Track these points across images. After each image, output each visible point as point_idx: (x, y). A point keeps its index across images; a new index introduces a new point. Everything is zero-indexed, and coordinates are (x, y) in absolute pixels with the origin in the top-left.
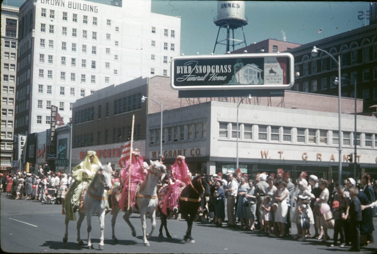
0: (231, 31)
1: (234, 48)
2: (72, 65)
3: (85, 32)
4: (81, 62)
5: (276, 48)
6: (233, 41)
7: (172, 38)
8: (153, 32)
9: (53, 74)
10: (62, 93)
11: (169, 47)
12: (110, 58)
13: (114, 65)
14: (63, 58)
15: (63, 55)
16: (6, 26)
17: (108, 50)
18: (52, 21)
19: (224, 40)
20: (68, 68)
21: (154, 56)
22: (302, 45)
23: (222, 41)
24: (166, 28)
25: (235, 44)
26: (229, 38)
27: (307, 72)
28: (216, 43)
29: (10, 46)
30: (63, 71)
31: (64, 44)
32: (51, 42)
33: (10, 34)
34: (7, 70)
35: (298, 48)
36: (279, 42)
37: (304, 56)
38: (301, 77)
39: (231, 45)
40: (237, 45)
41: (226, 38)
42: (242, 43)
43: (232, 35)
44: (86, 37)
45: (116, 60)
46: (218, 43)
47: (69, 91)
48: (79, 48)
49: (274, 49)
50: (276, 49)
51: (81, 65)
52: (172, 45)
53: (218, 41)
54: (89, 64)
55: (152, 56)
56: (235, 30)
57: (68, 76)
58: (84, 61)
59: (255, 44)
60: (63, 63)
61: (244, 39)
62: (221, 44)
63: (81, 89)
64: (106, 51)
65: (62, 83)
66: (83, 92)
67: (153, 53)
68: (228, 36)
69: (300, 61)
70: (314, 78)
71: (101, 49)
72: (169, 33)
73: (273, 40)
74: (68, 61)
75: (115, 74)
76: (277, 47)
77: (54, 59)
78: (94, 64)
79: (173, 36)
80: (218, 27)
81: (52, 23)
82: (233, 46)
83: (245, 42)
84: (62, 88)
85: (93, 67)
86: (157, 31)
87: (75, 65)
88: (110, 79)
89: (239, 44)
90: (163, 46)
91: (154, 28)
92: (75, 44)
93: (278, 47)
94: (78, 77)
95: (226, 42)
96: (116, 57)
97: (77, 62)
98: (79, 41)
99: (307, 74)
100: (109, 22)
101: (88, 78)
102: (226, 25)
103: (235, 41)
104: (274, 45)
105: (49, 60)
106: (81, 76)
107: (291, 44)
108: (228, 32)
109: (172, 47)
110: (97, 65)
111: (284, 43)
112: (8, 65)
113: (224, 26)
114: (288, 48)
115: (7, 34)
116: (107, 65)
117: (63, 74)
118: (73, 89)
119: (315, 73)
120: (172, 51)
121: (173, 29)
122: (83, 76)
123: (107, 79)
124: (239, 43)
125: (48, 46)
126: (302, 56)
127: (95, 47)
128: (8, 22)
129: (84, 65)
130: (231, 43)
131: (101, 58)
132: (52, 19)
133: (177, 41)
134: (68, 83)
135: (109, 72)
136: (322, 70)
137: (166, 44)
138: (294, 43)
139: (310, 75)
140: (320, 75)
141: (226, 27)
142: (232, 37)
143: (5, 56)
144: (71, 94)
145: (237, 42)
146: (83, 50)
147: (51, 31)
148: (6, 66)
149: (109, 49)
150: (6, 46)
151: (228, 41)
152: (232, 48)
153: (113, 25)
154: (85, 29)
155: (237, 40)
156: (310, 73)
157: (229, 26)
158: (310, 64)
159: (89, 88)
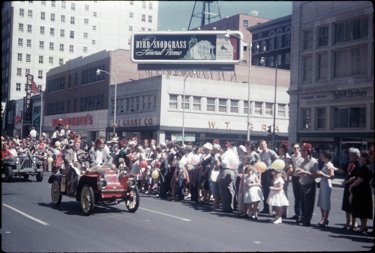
0: (207, 4)
1: (209, 21)
2: (51, 35)
3: (64, 2)
4: (59, 32)
6: (209, 15)
7: (150, 10)
8: (131, 4)
9: (32, 43)
10: (41, 62)
11: (147, 19)
12: (88, 29)
13: (92, 35)
14: (42, 28)
15: (42, 25)
17: (86, 21)
19: (200, 13)
20: (47, 38)
21: (132, 28)
22: (272, 20)
23: (197, 14)
25: (210, 17)
26: (205, 11)
27: (273, 47)
28: (192, 16)
30: (42, 40)
31: (43, 14)
32: (30, 12)
35: (265, 24)
36: (250, 17)
37: (271, 31)
38: (268, 52)
39: (206, 18)
40: (212, 18)
41: (201, 11)
42: (217, 16)
43: (208, 8)
44: (65, 7)
45: (94, 30)
46: (194, 16)
47: (48, 60)
48: (58, 18)
50: (246, 24)
51: (60, 35)
52: (150, 17)
53: (194, 14)
54: (67, 34)
55: (130, 27)
56: (211, 3)
57: (47, 45)
58: (62, 31)
59: (228, 18)
60: (42, 32)
62: (197, 17)
63: (59, 58)
64: (84, 22)
65: (41, 52)
66: (61, 61)
67: (131, 25)
68: (204, 9)
69: (268, 36)
70: (279, 52)
71: (79, 20)
72: (147, 5)
73: (244, 15)
74: (47, 31)
75: (93, 44)
76: (247, 21)
77: (33, 28)
78: (73, 34)
79: (151, 8)
82: (209, 19)
83: (220, 15)
84: (41, 57)
85: (72, 37)
86: (135, 3)
87: (54, 35)
88: (88, 50)
89: (214, 18)
90: (141, 18)
92: (54, 15)
93: (249, 22)
94: (57, 47)
95: (201, 15)
96: (94, 28)
97: (55, 31)
98: (58, 11)
99: (272, 49)
101: (67, 48)
103: (211, 15)
104: (245, 20)
105: (28, 30)
106: (59, 46)
107: (261, 19)
108: (204, 5)
109: (150, 19)
110: (75, 35)
111: (255, 18)
114: (258, 23)
116: (86, 35)
117: (42, 43)
118: (52, 58)
119: (280, 48)
120: (150, 23)
122: (62, 45)
123: (85, 49)
124: (215, 16)
125: (27, 16)
126: (268, 32)
127: (74, 18)
129: (62, 35)
130: (206, 17)
131: (79, 29)
133: (154, 13)
134: (46, 53)
135: (87, 43)
136: (286, 45)
137: (144, 16)
138: (264, 18)
139: (276, 50)
140: (285, 49)
142: (208, 11)
144: (49, 63)
145: (213, 15)
146: (62, 20)
147: (31, 1)
149: (88, 19)
151: (204, 15)
152: (208, 21)
156: (275, 48)
158: (276, 38)
159: (68, 57)
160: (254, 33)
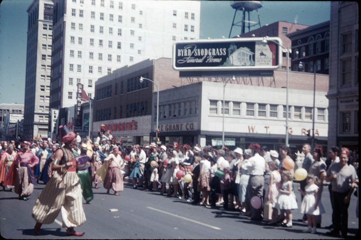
0: (247, 13)
2: (100, 46)
3: (111, 16)
4: (108, 44)
5: (286, 29)
6: (249, 23)
7: (192, 20)
8: (175, 15)
9: (83, 54)
10: (91, 71)
11: (189, 28)
12: (134, 40)
14: (92, 40)
15: (92, 37)
16: (44, 10)
17: (132, 32)
18: (82, 6)
19: (240, 22)
20: (96, 49)
21: (175, 37)
22: (311, 27)
23: (238, 23)
24: (187, 11)
25: (250, 25)
26: (245, 20)
27: (312, 52)
28: (233, 25)
29: (48, 29)
30: (92, 51)
31: (92, 27)
32: (81, 25)
33: (47, 18)
34: (45, 50)
35: (304, 30)
36: (289, 24)
38: (307, 57)
39: (246, 27)
40: (252, 26)
41: (241, 20)
42: (256, 24)
43: (248, 16)
44: (112, 20)
45: (140, 41)
46: (235, 25)
47: (97, 70)
48: (106, 30)
49: (284, 30)
51: (108, 46)
52: (192, 27)
53: (234, 23)
54: (115, 45)
55: (173, 37)
56: (250, 12)
57: (96, 56)
58: (110, 42)
59: (267, 26)
60: (92, 44)
61: (258, 20)
62: (237, 25)
63: (108, 68)
64: (130, 33)
65: (91, 62)
66: (109, 70)
67: (175, 35)
68: (244, 18)
69: (307, 42)
70: (318, 57)
71: (126, 31)
72: (190, 16)
73: (283, 23)
74: (96, 42)
75: (139, 54)
77: (83, 40)
78: (120, 45)
79: (193, 18)
80: (235, 10)
81: (81, 8)
82: (249, 27)
83: (259, 23)
84: (91, 67)
85: (119, 47)
86: (177, 14)
87: (102, 46)
88: (134, 59)
89: (254, 26)
90: (184, 28)
91: (175, 11)
92: (102, 27)
93: (288, 28)
94: (105, 57)
95: (241, 24)
96: (140, 39)
97: (104, 43)
98: (106, 24)
99: (312, 55)
100: (133, 7)
101: (114, 58)
102: (241, 8)
103: (251, 23)
104: (284, 26)
105: (79, 42)
106: (108, 56)
107: (300, 25)
108: (244, 14)
109: (192, 29)
110: (122, 46)
111: (294, 24)
112: (45, 45)
113: (239, 8)
114: (297, 30)
115: (45, 18)
116: (132, 46)
117: (91, 54)
118: (101, 68)
119: (319, 54)
120: (192, 32)
121: (193, 12)
122: (110, 56)
123: (131, 59)
124: (254, 24)
125: (78, 29)
126: (308, 37)
127: (121, 30)
128: (45, 6)
129: (110, 46)
130: (246, 25)
131: (126, 40)
132: (82, 4)
133: (197, 23)
134: (96, 63)
135: (133, 52)
136: (325, 51)
137: (186, 26)
138: (303, 25)
139: (315, 55)
142: (248, 19)
143: (43, 38)
144: (98, 72)
146: (110, 32)
147: (81, 15)
148: (44, 47)
149: (134, 31)
150: (44, 28)
151: (244, 23)
152: (248, 29)
153: (138, 9)
154: (112, 13)
155: (252, 22)
156: (315, 53)
157: (245, 9)
158: (315, 44)
159: (115, 66)
160: (293, 40)
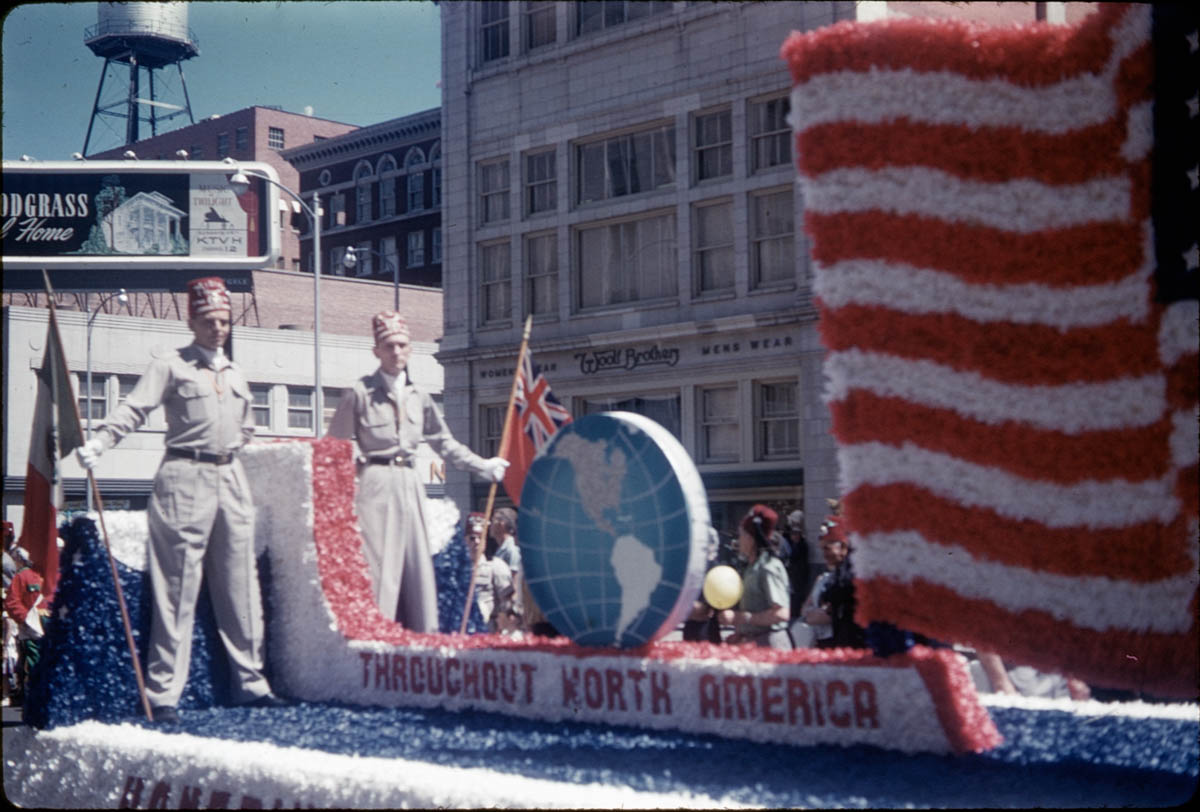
0: (143, 72)
1: (154, 129)
5: (280, 135)
6: (153, 108)
19: (120, 103)
22: (361, 129)
23: (113, 106)
25: (158, 115)
26: (137, 97)
27: (367, 212)
28: (96, 110)
35: (339, 139)
36: (290, 117)
37: (359, 164)
38: (352, 228)
39: (144, 120)
40: (163, 118)
41: (125, 95)
42: (179, 113)
43: (148, 86)
46: (104, 111)
49: (274, 137)
50: (277, 138)
53: (100, 105)
56: (157, 71)
59: (216, 120)
61: (185, 101)
62: (112, 114)
68: (135, 91)
69: (349, 179)
70: (386, 230)
73: (269, 112)
76: (282, 131)
82: (153, 121)
83: (188, 110)
89: (171, 117)
93: (286, 132)
95: (124, 109)
99: (366, 219)
102: (125, 55)
103: (159, 108)
104: (273, 125)
107: (325, 123)
108: (135, 77)
111: (305, 120)
113: (117, 57)
114: (316, 137)
119: (389, 217)
124: (170, 113)
126: (352, 164)
130: (144, 113)
136: (409, 208)
138: (334, 122)
139: (377, 223)
140: (403, 221)
141: (126, 60)
142: (149, 95)
145: (166, 109)
151: (135, 108)
152: (150, 127)
155: (164, 106)
156: (375, 215)
157: (136, 59)
158: (375, 187)
160: (305, 170)
